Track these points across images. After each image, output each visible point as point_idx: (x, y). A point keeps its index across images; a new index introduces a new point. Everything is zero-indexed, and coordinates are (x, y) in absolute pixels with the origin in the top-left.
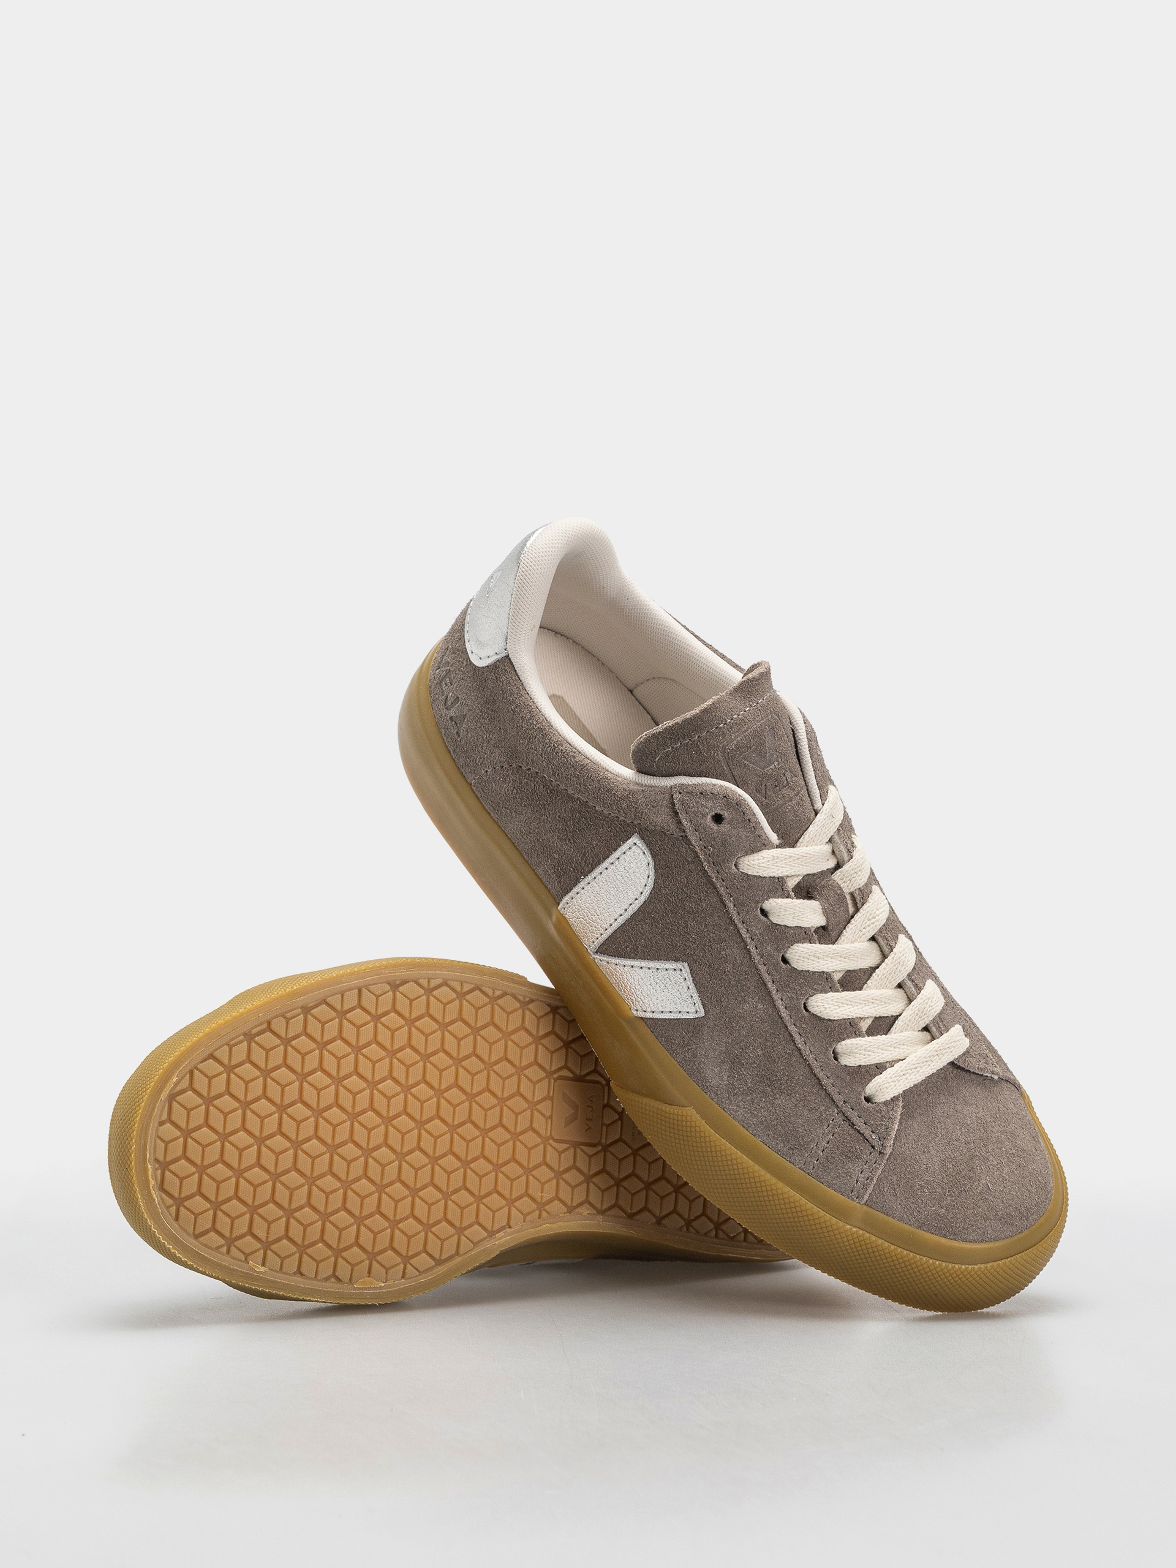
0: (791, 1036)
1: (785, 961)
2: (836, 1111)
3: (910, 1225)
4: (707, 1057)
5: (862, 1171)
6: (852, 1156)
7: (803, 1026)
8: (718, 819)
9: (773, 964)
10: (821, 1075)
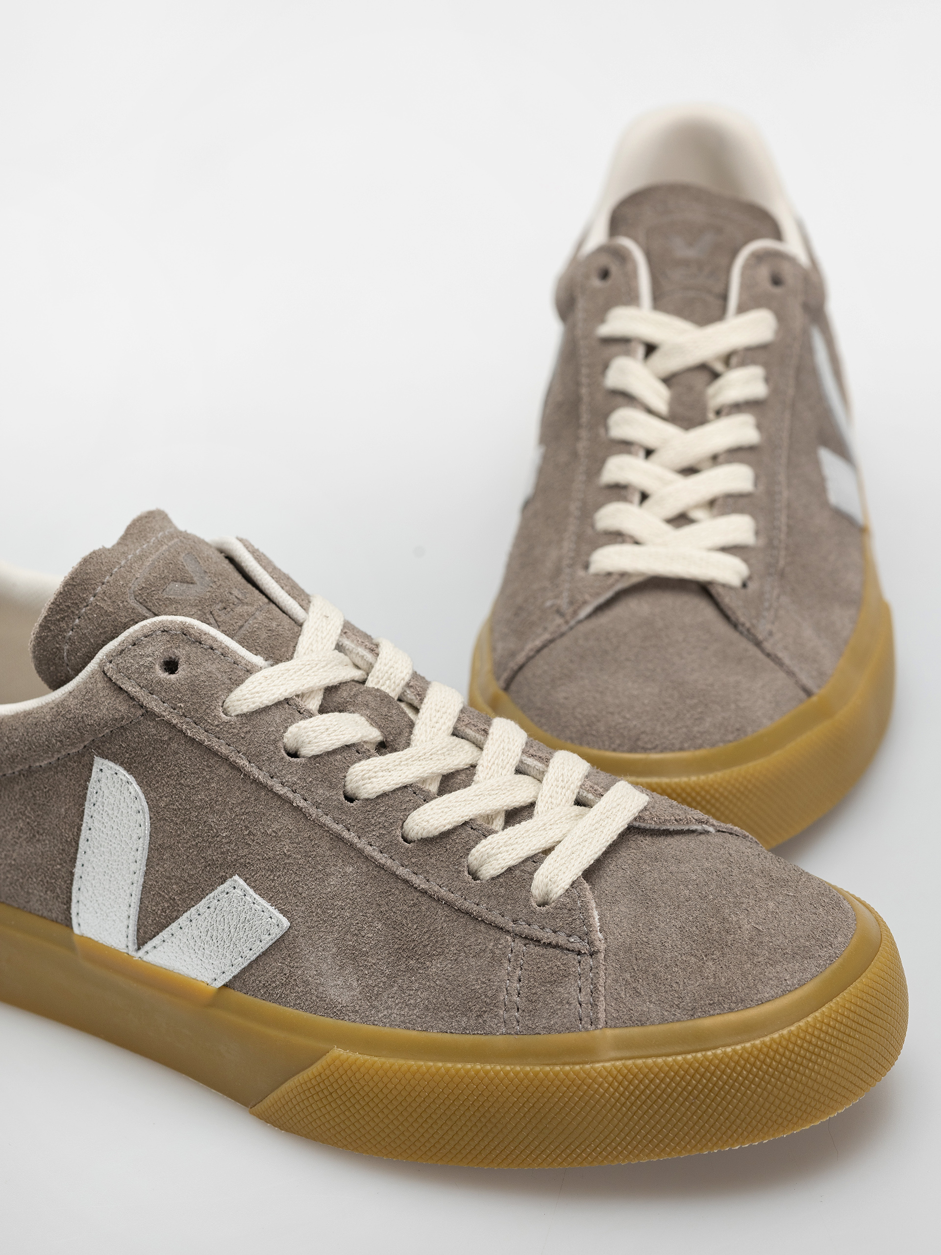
0: (406, 882)
1: (350, 799)
2: (509, 938)
3: (678, 1021)
4: (320, 974)
5: (580, 989)
6: (558, 978)
7: (413, 860)
8: (171, 666)
9: (335, 807)
10: (467, 905)
